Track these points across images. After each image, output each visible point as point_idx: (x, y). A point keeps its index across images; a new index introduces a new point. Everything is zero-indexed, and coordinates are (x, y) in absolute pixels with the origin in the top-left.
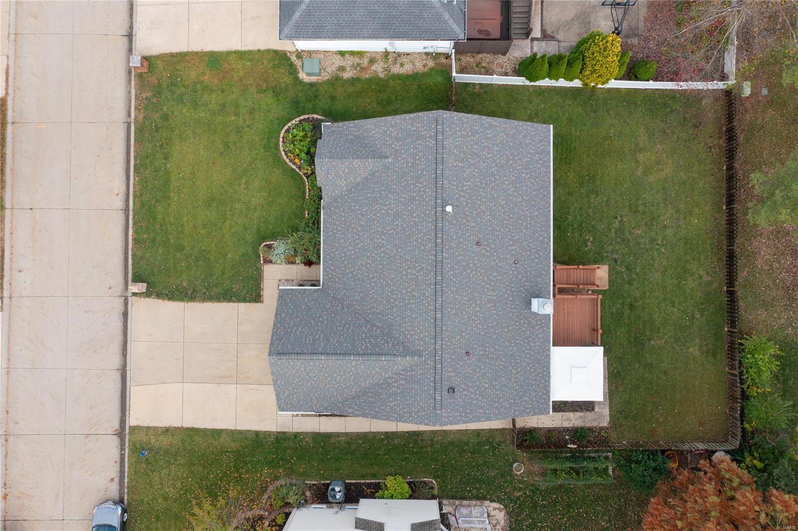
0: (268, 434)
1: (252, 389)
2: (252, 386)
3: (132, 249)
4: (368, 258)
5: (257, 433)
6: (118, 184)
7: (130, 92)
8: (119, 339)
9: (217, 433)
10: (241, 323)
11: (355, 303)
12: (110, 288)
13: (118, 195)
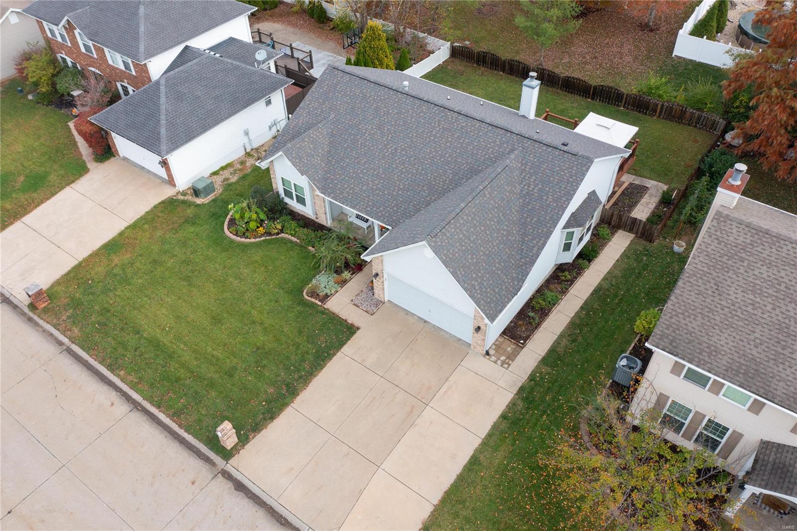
0: (512, 405)
1: (446, 392)
2: (442, 391)
3: (180, 426)
4: (397, 168)
5: (504, 416)
6: (103, 395)
7: (44, 331)
8: (260, 515)
9: (474, 463)
10: (364, 360)
11: (428, 199)
12: (193, 483)
13: (112, 404)
